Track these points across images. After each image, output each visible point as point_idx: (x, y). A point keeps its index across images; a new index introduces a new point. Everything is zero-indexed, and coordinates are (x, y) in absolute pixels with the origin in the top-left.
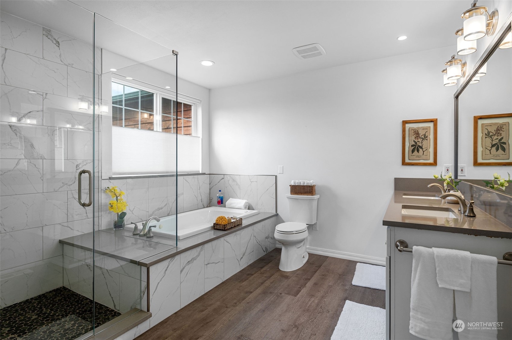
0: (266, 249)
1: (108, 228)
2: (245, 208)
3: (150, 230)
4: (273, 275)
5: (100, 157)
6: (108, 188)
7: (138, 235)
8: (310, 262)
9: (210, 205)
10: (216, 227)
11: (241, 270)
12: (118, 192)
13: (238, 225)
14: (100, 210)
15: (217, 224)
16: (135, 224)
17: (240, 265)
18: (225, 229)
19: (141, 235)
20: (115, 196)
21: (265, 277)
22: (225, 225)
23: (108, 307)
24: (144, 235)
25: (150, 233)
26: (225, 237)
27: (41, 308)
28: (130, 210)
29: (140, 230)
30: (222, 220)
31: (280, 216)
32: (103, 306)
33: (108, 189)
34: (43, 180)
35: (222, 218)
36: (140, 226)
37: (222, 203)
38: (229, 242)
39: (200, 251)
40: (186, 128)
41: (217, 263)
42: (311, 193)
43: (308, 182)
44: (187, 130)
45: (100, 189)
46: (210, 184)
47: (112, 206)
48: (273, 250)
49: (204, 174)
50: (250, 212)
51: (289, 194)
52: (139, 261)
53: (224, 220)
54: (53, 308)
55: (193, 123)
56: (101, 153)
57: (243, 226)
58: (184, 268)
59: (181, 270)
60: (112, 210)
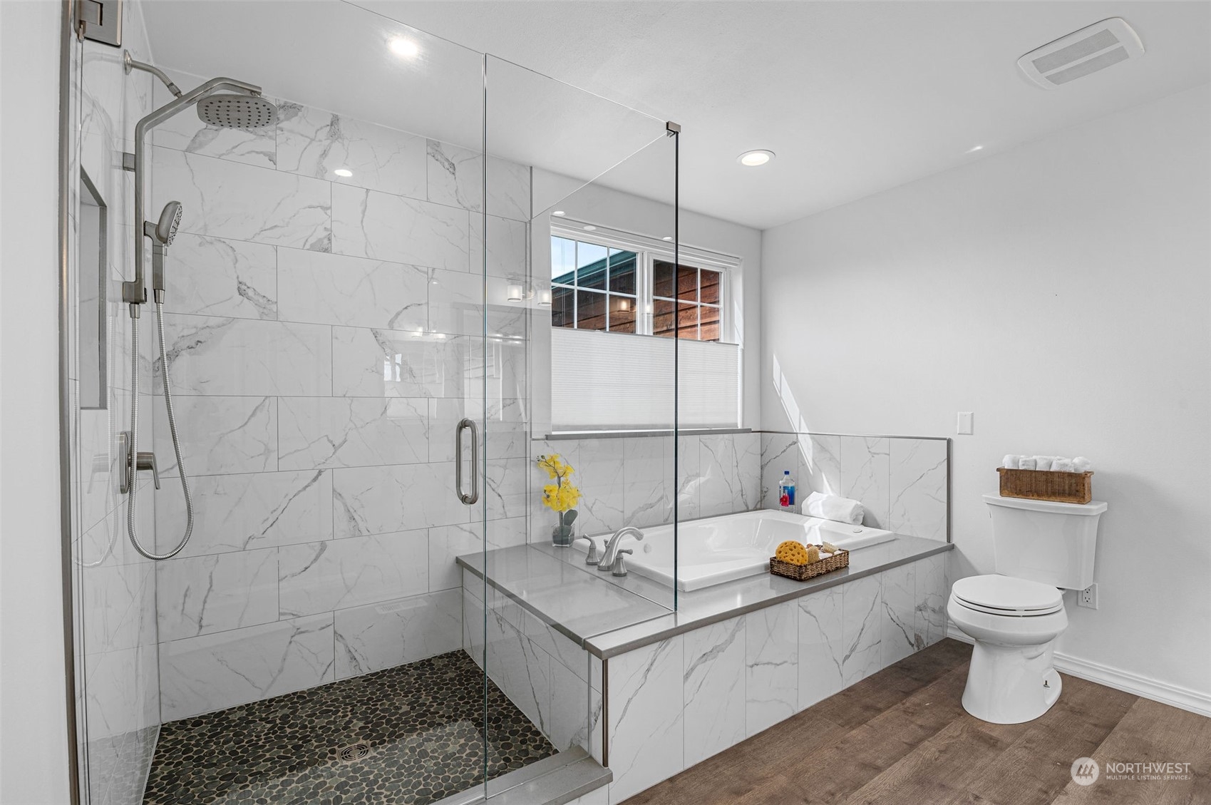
0: (918, 638)
1: (543, 541)
2: (855, 520)
3: (619, 559)
4: (944, 725)
5: (528, 392)
6: (542, 456)
7: (596, 566)
8: (1071, 704)
9: (761, 505)
10: (777, 568)
11: (844, 689)
12: (561, 466)
13: (837, 569)
14: (528, 503)
15: (780, 562)
16: (590, 540)
17: (842, 675)
18: (800, 577)
19: (603, 567)
20: (555, 474)
21: (921, 726)
22: (801, 566)
23: (530, 722)
24: (608, 568)
25: (620, 567)
26: (801, 599)
27: (418, 690)
28: (585, 505)
29: (600, 554)
30: (792, 552)
31: (959, 550)
32: (521, 717)
33: (542, 459)
34: (428, 438)
35: (792, 547)
36: (601, 547)
37: (792, 502)
38: (812, 613)
39: (734, 630)
40: (707, 327)
41: (778, 665)
42: (1075, 495)
43: (1066, 461)
44: (709, 331)
45: (528, 459)
46: (762, 455)
47: (548, 496)
48: (938, 644)
49: (749, 431)
50: (869, 533)
51: (995, 495)
52: (584, 640)
53: (799, 554)
54: (438, 695)
55: (722, 313)
56: (531, 386)
57: (851, 572)
58: (692, 669)
59: (685, 673)
60: (549, 504)
